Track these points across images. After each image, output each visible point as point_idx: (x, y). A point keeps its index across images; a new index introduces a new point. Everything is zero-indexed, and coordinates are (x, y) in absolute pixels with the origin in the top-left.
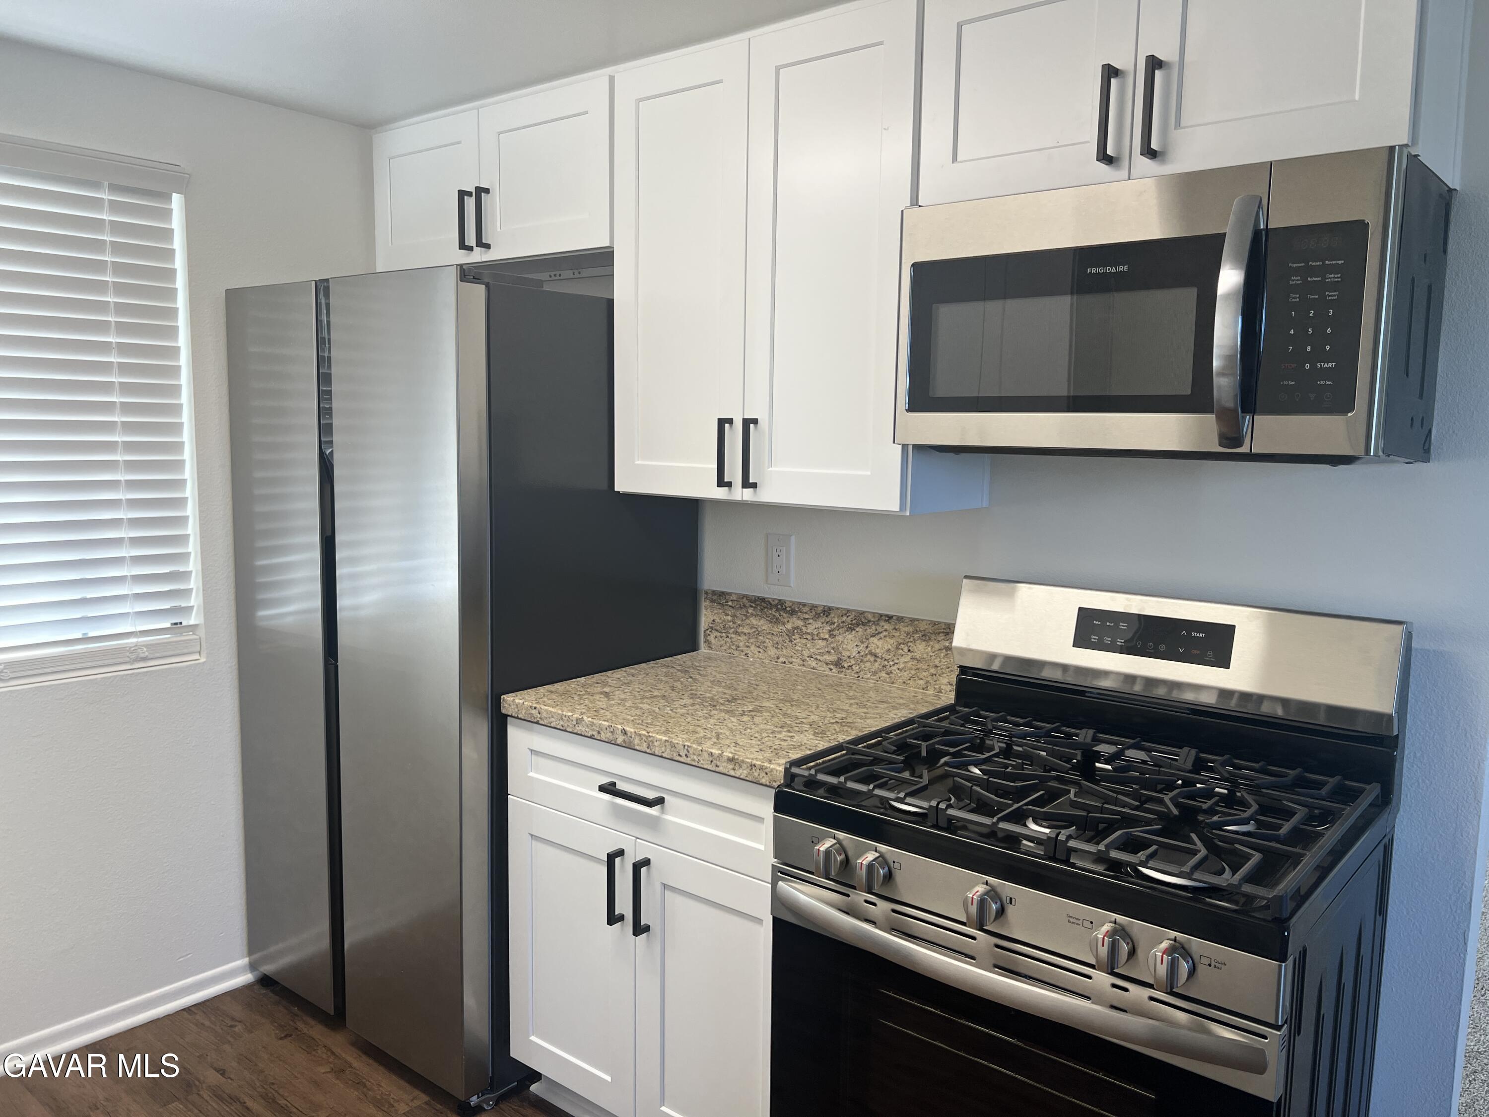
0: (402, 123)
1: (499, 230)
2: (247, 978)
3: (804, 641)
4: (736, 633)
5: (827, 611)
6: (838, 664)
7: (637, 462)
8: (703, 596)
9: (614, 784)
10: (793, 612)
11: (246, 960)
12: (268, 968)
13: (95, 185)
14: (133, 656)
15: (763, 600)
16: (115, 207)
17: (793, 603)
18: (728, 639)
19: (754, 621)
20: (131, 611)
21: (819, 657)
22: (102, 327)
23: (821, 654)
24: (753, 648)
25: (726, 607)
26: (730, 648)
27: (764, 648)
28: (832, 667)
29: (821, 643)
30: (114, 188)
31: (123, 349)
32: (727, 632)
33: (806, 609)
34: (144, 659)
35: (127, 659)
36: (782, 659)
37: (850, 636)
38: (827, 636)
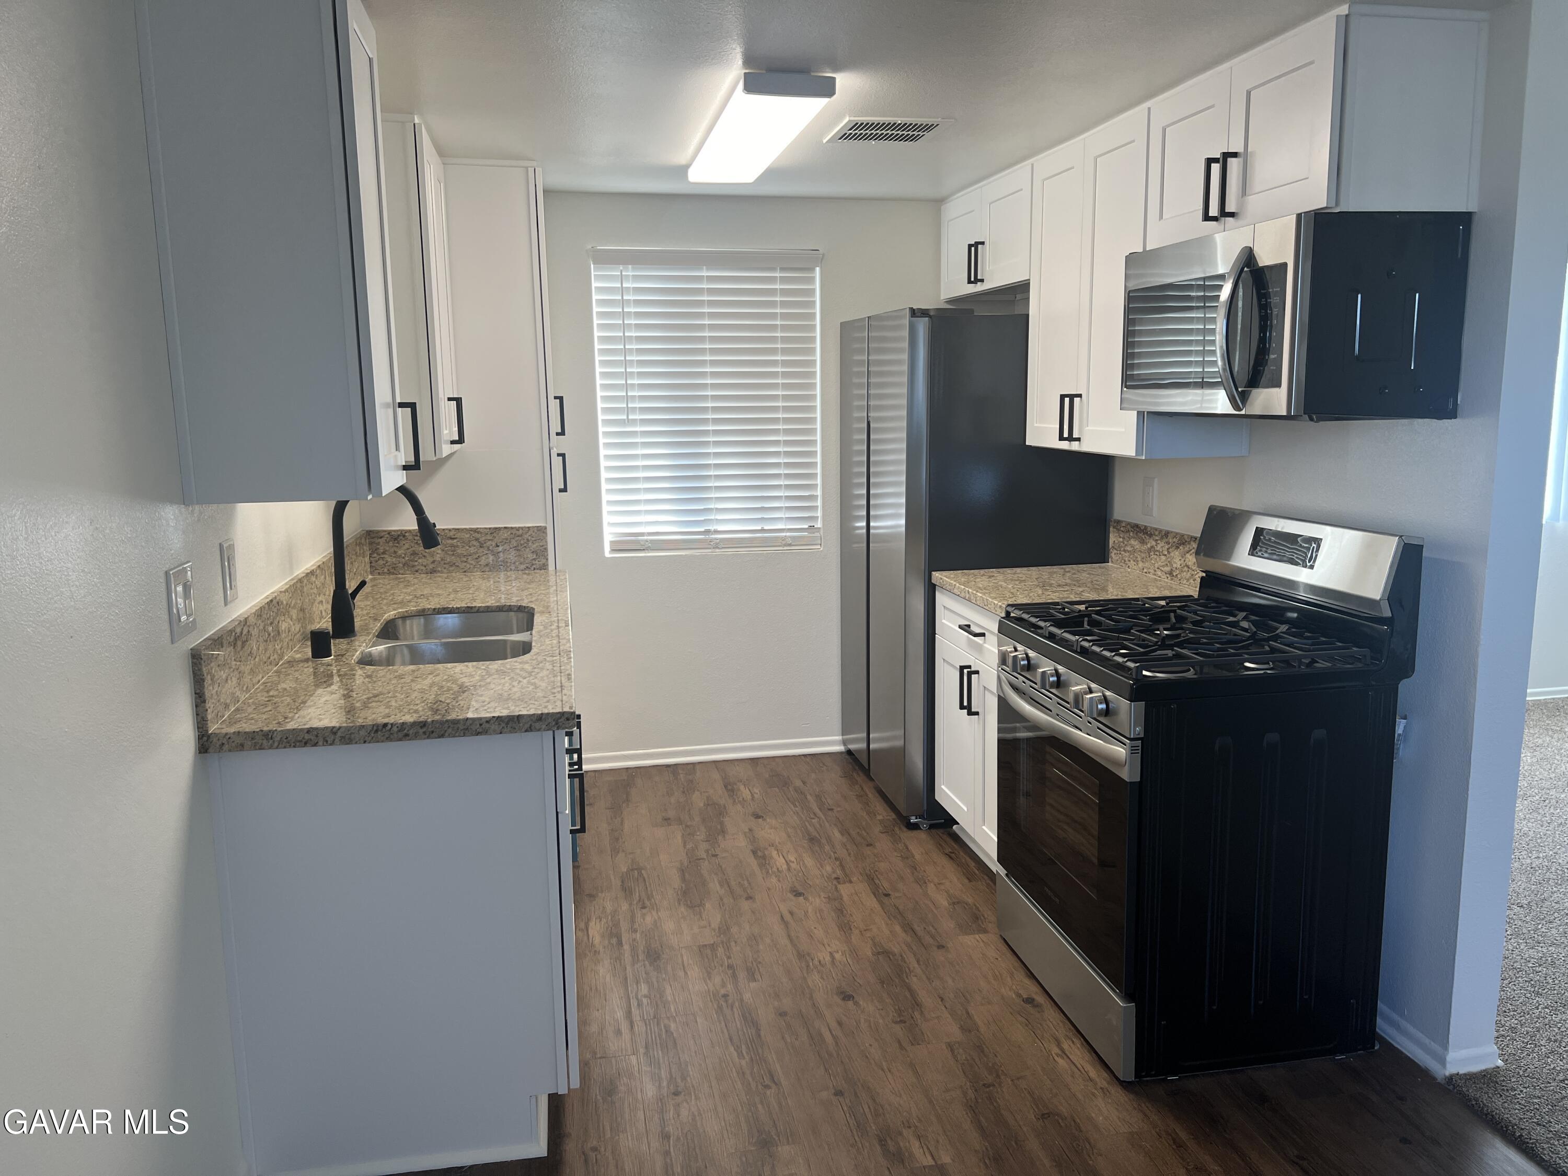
0: (955, 197)
1: (988, 269)
2: (840, 748)
3: (1155, 557)
4: (1124, 551)
5: (1167, 534)
6: (1171, 573)
7: (1036, 425)
8: (1112, 523)
9: (969, 626)
10: (1151, 535)
11: (839, 738)
12: (852, 747)
13: (773, 269)
14: (784, 543)
15: (1137, 526)
16: (783, 280)
17: (1151, 528)
18: (1120, 556)
19: (1132, 542)
20: (784, 516)
21: (1162, 569)
22: (774, 351)
23: (1163, 566)
24: (1132, 561)
25: (1120, 532)
26: (1121, 562)
27: (1136, 561)
28: (1168, 575)
29: (1163, 558)
30: (783, 269)
31: (785, 363)
32: (1120, 550)
33: (1157, 533)
34: (790, 545)
35: (780, 544)
36: (1145, 570)
37: (1177, 553)
38: (1166, 553)
